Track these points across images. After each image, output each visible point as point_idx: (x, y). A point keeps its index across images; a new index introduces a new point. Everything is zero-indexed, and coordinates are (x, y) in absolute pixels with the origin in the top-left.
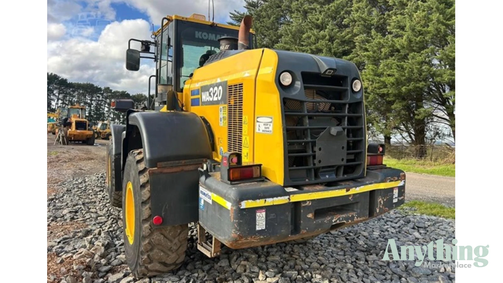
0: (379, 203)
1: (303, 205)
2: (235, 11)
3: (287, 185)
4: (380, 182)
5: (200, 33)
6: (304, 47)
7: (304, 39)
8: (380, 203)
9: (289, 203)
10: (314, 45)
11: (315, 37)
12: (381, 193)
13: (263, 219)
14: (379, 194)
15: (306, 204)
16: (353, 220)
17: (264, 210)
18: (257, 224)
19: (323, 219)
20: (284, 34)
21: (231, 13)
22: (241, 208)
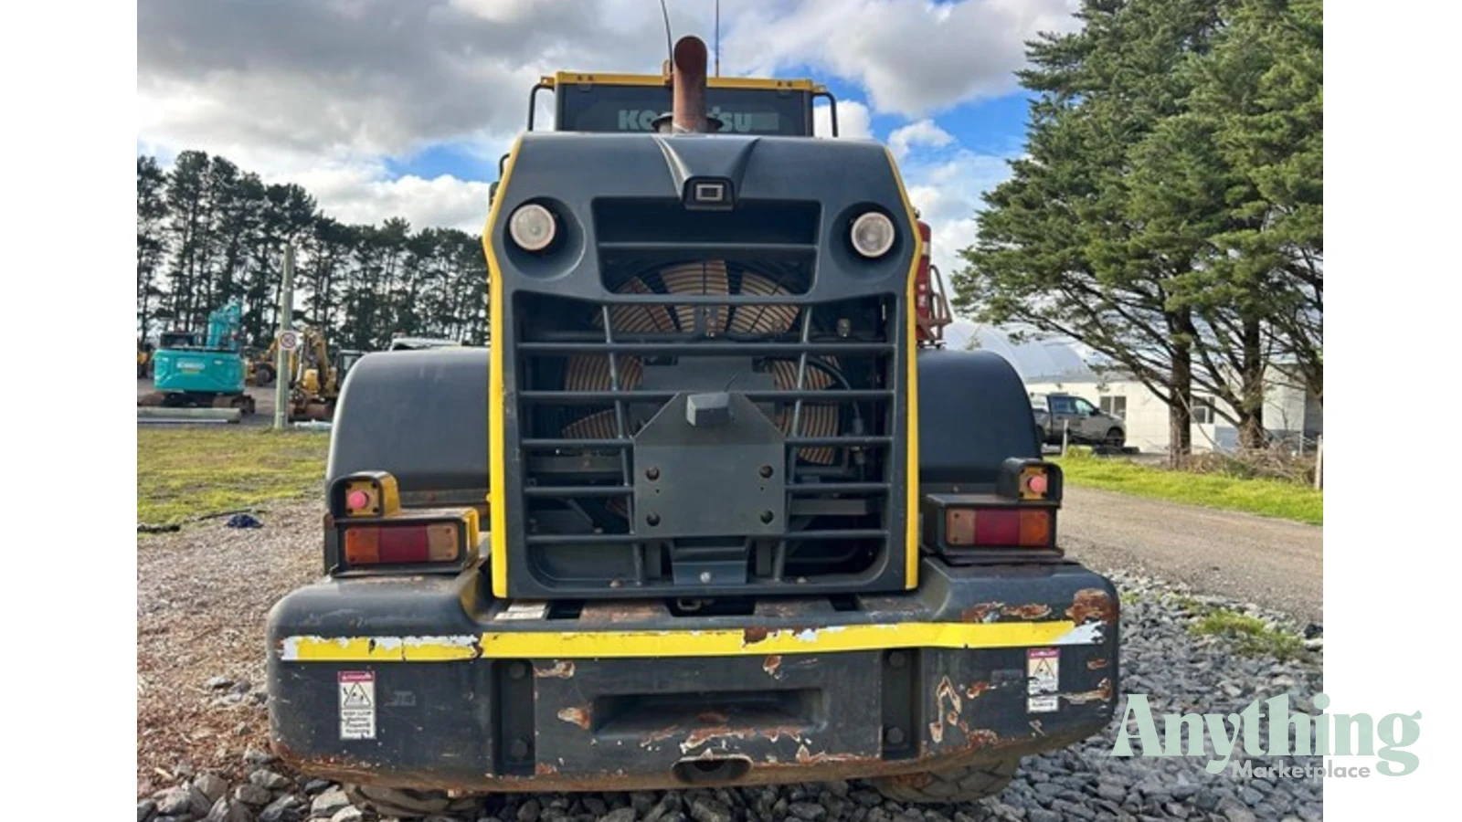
0: (941, 706)
1: (540, 674)
2: (1041, 34)
3: (518, 596)
4: (941, 620)
5: (634, 113)
6: (1266, 116)
7: (1270, 88)
8: (949, 706)
9: (477, 660)
10: (1304, 105)
11: (1305, 75)
12: (946, 664)
13: (365, 702)
14: (941, 667)
15: (553, 672)
16: (793, 759)
17: (368, 676)
18: (344, 717)
19: (634, 736)
20: (1193, 83)
21: (1029, 44)
22: (284, 658)
